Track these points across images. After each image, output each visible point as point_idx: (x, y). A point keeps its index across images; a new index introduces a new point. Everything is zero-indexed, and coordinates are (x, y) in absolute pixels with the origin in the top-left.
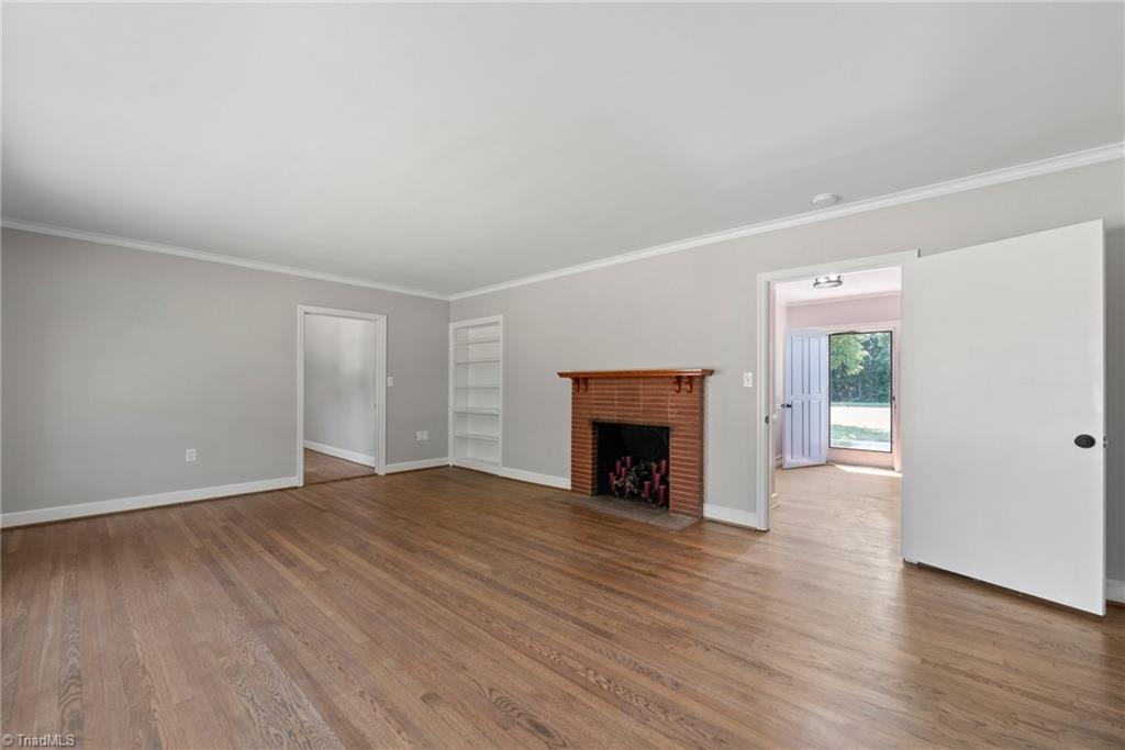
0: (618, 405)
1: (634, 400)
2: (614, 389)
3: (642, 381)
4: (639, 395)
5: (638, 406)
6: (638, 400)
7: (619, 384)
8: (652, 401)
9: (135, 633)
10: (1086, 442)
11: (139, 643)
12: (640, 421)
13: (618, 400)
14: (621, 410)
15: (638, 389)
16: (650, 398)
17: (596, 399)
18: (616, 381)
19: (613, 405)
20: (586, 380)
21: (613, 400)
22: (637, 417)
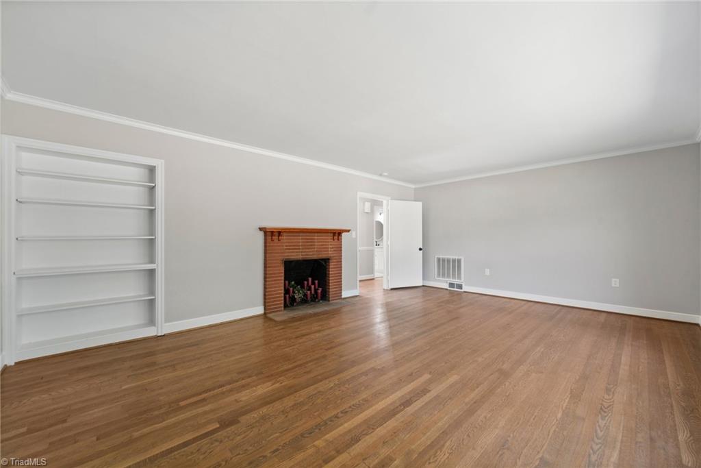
0: (303, 249)
1: (311, 245)
2: (299, 239)
3: (316, 234)
4: (314, 242)
5: (314, 248)
6: (314, 245)
7: (302, 236)
8: (322, 245)
9: (559, 415)
10: (420, 249)
11: (562, 408)
12: (315, 257)
13: (302, 245)
14: (305, 252)
15: (314, 239)
16: (320, 244)
17: (286, 246)
18: (301, 234)
19: (299, 249)
20: (272, 233)
21: (299, 246)
22: (313, 255)
